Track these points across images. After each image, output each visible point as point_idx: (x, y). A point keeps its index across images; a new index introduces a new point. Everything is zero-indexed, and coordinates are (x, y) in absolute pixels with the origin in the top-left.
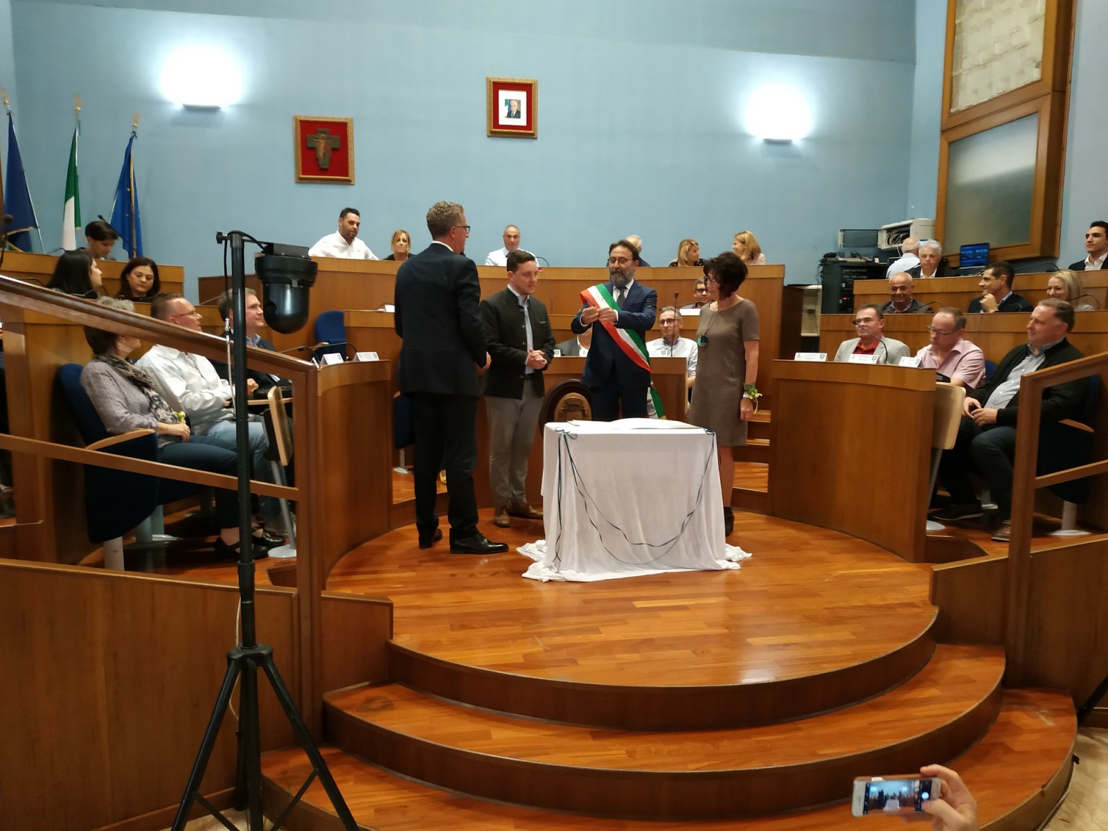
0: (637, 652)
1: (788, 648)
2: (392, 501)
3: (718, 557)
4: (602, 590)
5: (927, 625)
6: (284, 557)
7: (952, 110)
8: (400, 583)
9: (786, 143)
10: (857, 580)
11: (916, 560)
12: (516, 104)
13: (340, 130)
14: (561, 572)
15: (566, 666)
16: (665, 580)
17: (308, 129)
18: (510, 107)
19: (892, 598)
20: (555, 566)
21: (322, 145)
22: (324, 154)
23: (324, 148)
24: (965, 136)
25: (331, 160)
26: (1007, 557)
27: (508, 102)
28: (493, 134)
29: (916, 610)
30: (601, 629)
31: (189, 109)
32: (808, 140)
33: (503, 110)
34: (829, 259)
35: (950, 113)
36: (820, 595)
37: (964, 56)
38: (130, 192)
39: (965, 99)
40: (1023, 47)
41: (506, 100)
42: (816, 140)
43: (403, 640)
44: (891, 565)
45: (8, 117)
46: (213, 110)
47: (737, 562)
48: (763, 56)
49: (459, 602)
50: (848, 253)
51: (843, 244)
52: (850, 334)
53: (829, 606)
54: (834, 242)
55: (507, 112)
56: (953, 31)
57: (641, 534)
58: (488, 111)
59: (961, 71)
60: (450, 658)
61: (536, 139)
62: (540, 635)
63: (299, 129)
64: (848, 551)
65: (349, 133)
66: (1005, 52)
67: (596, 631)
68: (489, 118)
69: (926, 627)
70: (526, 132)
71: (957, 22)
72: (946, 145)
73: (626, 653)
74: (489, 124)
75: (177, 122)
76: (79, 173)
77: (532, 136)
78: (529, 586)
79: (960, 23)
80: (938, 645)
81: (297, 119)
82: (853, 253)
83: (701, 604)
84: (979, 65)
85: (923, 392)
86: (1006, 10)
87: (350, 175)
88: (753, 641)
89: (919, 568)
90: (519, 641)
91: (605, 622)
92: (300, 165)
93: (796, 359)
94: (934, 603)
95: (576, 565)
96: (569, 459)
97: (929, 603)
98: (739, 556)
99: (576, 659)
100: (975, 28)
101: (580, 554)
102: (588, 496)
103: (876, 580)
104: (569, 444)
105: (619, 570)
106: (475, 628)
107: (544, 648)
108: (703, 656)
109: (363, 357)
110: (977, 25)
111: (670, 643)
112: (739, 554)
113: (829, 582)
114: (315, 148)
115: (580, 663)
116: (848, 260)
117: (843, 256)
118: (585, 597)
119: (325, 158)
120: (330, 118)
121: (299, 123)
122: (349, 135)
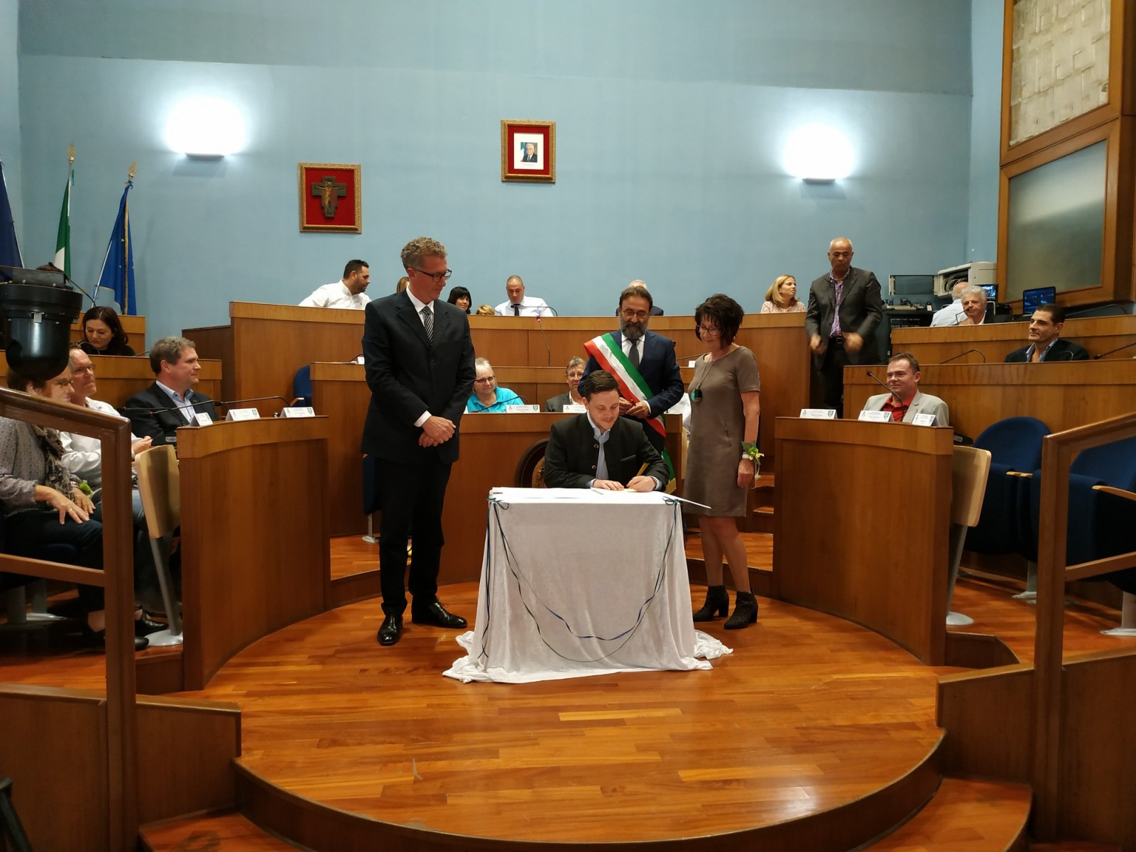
0: (530, 787)
2: (330, 576)
3: (686, 654)
4: (530, 696)
5: (924, 757)
6: (164, 644)
7: (1012, 143)
8: (296, 679)
9: (828, 183)
10: (853, 689)
11: (934, 662)
12: (533, 147)
13: (346, 178)
14: (488, 670)
15: (431, 805)
16: (614, 682)
17: (314, 177)
18: (526, 150)
19: (888, 716)
20: (482, 663)
21: (327, 195)
22: (329, 202)
23: (330, 196)
24: (1027, 170)
25: (336, 208)
26: (1032, 668)
27: (524, 146)
28: (507, 179)
29: (915, 734)
30: (501, 751)
31: (194, 158)
32: (852, 179)
35: (1009, 146)
36: (797, 709)
37: (1023, 83)
38: (124, 242)
39: (1026, 130)
40: (1088, 69)
41: (522, 143)
42: (861, 180)
43: (250, 761)
44: (901, 668)
46: (216, 159)
47: (709, 660)
48: (801, 92)
49: (349, 708)
50: (898, 301)
51: (893, 291)
53: (804, 725)
55: (523, 155)
56: (1010, 57)
57: (590, 626)
58: (503, 155)
59: (1020, 100)
60: (292, 788)
61: (554, 183)
62: (421, 758)
63: (304, 177)
65: (356, 181)
66: (1068, 77)
67: (494, 754)
68: (503, 162)
69: (922, 759)
70: (544, 177)
71: (1014, 47)
72: (1006, 181)
73: (516, 789)
74: (504, 169)
75: (180, 172)
76: (70, 224)
77: (550, 181)
78: (455, 687)
79: (1019, 48)
80: (945, 780)
81: (302, 166)
82: (904, 300)
83: (643, 718)
84: (1039, 92)
85: (937, 456)
86: (1067, 31)
87: (357, 224)
88: (686, 775)
89: (936, 673)
90: (390, 765)
91: (512, 741)
92: (305, 213)
93: (802, 416)
94: (940, 724)
95: (507, 662)
96: (500, 532)
97: (935, 723)
98: (717, 653)
99: (447, 794)
100: (1034, 53)
101: (513, 649)
102: (523, 577)
103: (876, 689)
104: (500, 516)
105: (562, 668)
106: (348, 745)
107: (415, 777)
108: (611, 796)
109: (292, 412)
110: (1037, 49)
111: (579, 775)
112: (718, 649)
113: (816, 691)
114: (320, 196)
115: (449, 801)
116: (897, 308)
117: (891, 303)
118: (507, 704)
119: (330, 206)
120: (334, 165)
121: (304, 170)
122: (356, 183)
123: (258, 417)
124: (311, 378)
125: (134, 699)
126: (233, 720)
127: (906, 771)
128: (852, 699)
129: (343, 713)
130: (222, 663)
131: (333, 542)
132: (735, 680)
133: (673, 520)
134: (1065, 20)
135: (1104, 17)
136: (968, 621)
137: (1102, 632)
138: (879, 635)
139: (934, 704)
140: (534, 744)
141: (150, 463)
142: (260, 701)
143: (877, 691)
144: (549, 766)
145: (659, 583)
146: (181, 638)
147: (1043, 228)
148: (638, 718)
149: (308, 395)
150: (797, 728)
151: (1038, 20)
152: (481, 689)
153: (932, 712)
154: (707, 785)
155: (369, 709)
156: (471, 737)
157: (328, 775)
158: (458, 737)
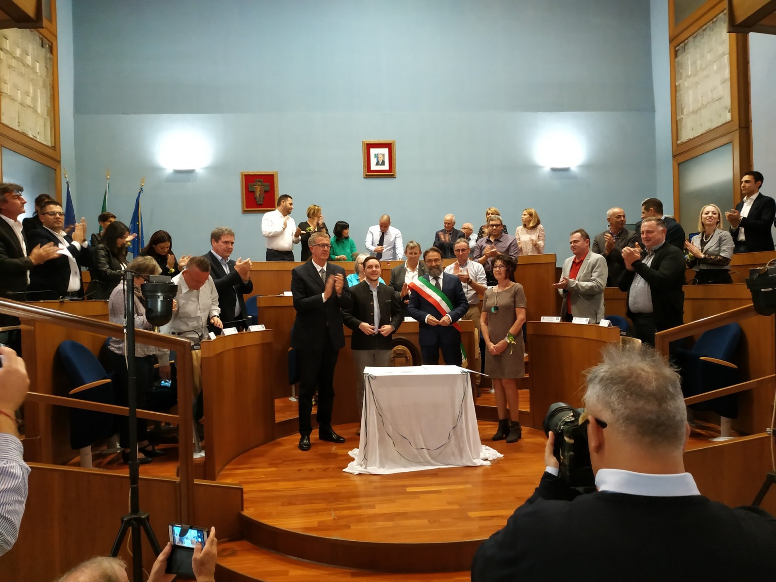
0: (392, 521)
1: (493, 520)
2: (275, 421)
4: (390, 480)
7: (679, 142)
9: (566, 170)
12: (382, 156)
13: (269, 179)
14: (368, 468)
15: (343, 529)
16: (436, 473)
17: (249, 180)
18: (378, 158)
20: (364, 463)
22: (259, 195)
23: (259, 191)
24: (689, 158)
25: (264, 198)
27: (376, 156)
28: (367, 177)
30: (376, 506)
31: (177, 172)
32: (581, 167)
35: (677, 144)
37: (683, 106)
38: (138, 225)
39: (688, 133)
40: (720, 99)
41: (375, 154)
42: (587, 167)
43: (249, 512)
45: (67, 184)
46: (191, 172)
48: (547, 114)
49: (295, 488)
55: (376, 162)
56: (675, 90)
57: (422, 443)
58: (364, 161)
59: (681, 116)
60: (272, 524)
61: (396, 177)
62: (335, 510)
63: (244, 180)
66: (708, 103)
67: (373, 507)
68: (364, 166)
70: (389, 174)
71: (677, 84)
72: (676, 165)
73: (385, 522)
74: (364, 170)
75: (169, 180)
77: (393, 176)
78: (348, 477)
79: (679, 85)
81: (242, 174)
83: (452, 489)
84: (693, 112)
86: (706, 76)
88: (472, 514)
90: (320, 513)
91: (382, 501)
92: (245, 202)
93: (542, 321)
95: (378, 464)
96: (371, 392)
98: (494, 457)
99: (351, 525)
100: (688, 88)
101: (381, 456)
102: (385, 416)
104: (371, 383)
105: (408, 466)
106: (297, 505)
107: (334, 517)
108: (433, 524)
109: (254, 328)
110: (690, 86)
111: (417, 515)
112: (495, 455)
114: (254, 191)
115: (352, 527)
118: (378, 484)
119: (260, 197)
120: (262, 172)
121: (244, 176)
122: (275, 182)
126: (239, 491)
129: (292, 490)
133: (466, 383)
134: (702, 69)
135: (726, 68)
140: (393, 503)
144: (402, 511)
145: (459, 418)
146: (203, 454)
148: (449, 489)
149: (254, 314)
151: (689, 69)
152: (364, 478)
154: (482, 518)
155: (305, 488)
156: (359, 500)
157: (289, 518)
158: (353, 500)
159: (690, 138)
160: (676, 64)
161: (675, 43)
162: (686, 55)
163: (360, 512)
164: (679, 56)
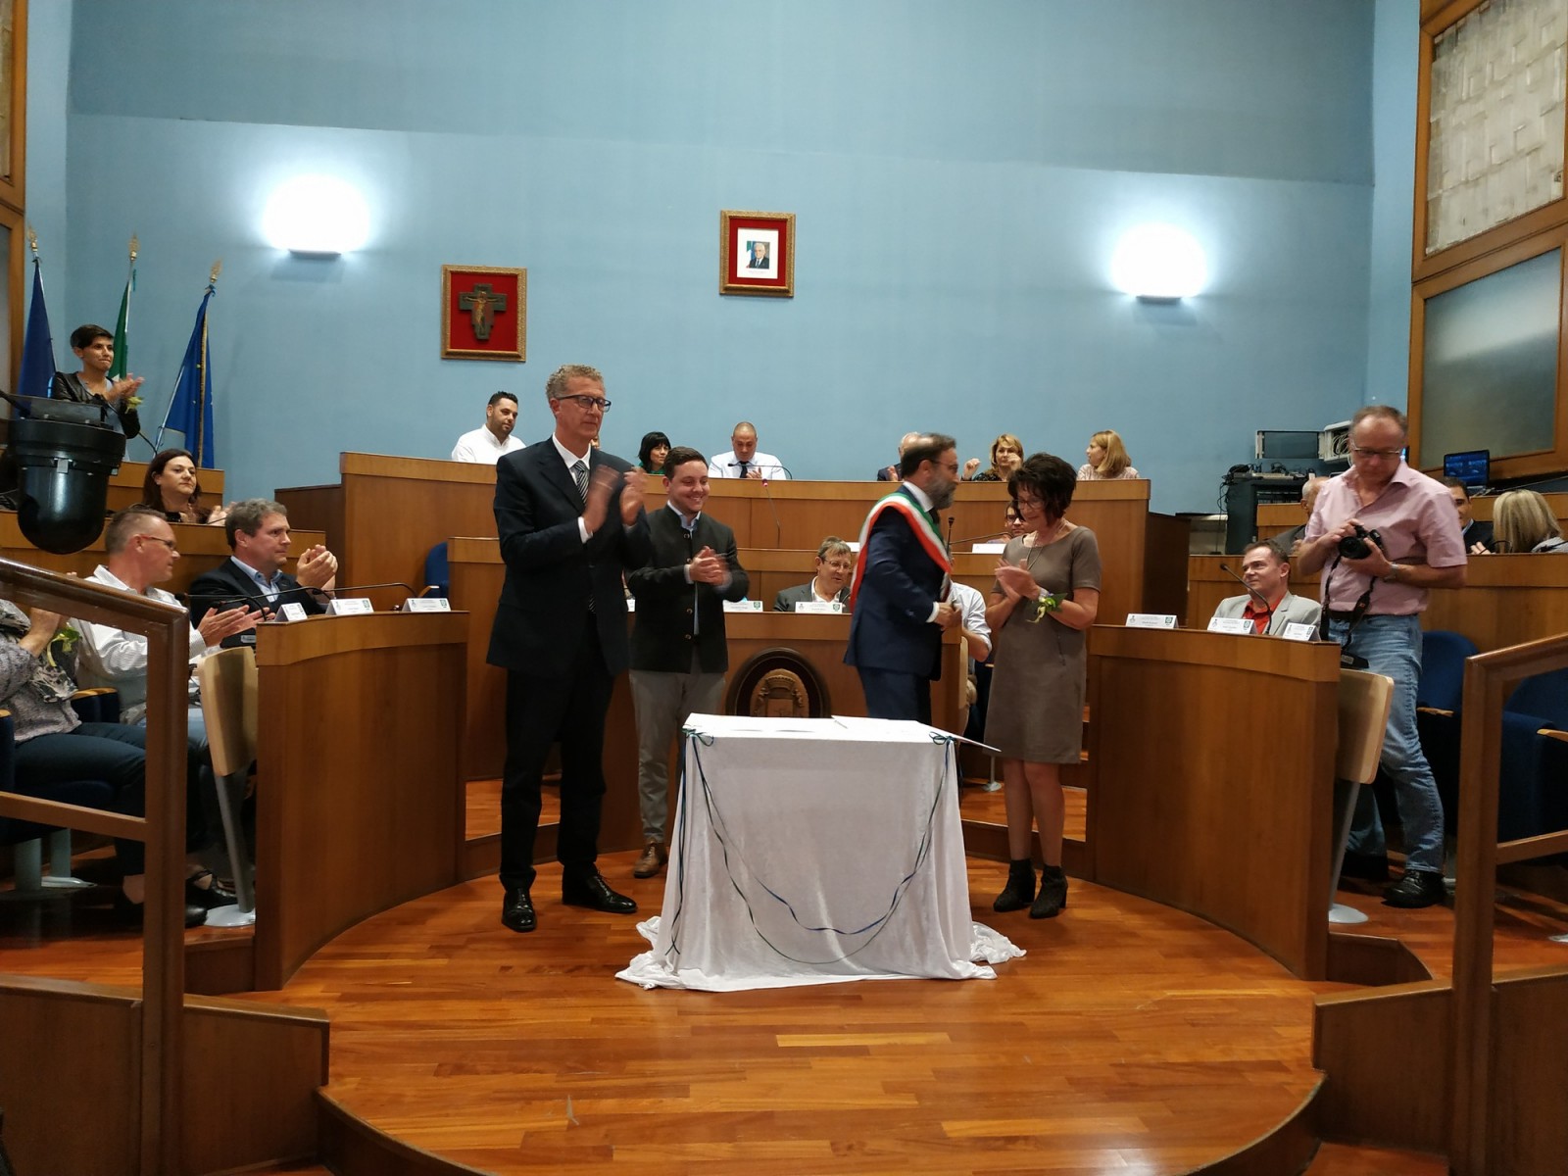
0: (731, 1139)
1: (1010, 1146)
2: (464, 835)
3: (958, 956)
4: (738, 1010)
5: (1293, 1110)
6: (229, 924)
7: (1429, 250)
8: (411, 977)
9: (1172, 302)
10: (1193, 1011)
11: (1310, 975)
12: (763, 247)
13: (505, 287)
14: (679, 972)
15: (589, 1162)
16: (857, 994)
17: (462, 284)
18: (754, 252)
19: (1243, 1051)
20: (672, 962)
21: (480, 309)
22: (483, 319)
23: (483, 311)
24: (1451, 287)
25: (492, 327)
26: (1449, 988)
27: (751, 246)
28: (727, 292)
29: (1280, 1078)
30: (692, 1088)
31: (299, 257)
32: (1206, 298)
33: (743, 257)
34: (1236, 475)
35: (1426, 255)
36: (1114, 1038)
37: (1444, 170)
38: (201, 369)
39: (1450, 232)
40: (1535, 150)
41: (749, 243)
42: (1217, 299)
44: (1264, 982)
45: (34, 264)
46: (334, 259)
47: (992, 965)
48: (1136, 176)
49: (484, 1020)
50: (1266, 467)
51: (1261, 453)
52: (1236, 588)
53: (1123, 1061)
54: (1248, 450)
55: (749, 259)
56: (1426, 134)
57: (824, 912)
58: (722, 258)
59: (1440, 192)
61: (792, 297)
62: (579, 1094)
63: (449, 284)
64: (1195, 953)
65: (520, 289)
66: (1507, 160)
67: (682, 1091)
68: (723, 268)
69: (1289, 1114)
70: (778, 289)
71: (1432, 120)
72: (1420, 302)
73: (711, 1142)
74: (722, 278)
75: (281, 275)
76: (127, 342)
77: (786, 294)
78: (632, 995)
79: (1439, 121)
80: (1324, 1145)
81: (446, 270)
82: (1276, 466)
83: (896, 1045)
84: (1467, 182)
85: (1317, 683)
86: (1505, 99)
87: (519, 348)
88: (954, 1128)
89: (1312, 990)
90: (536, 1104)
91: (708, 1073)
92: (449, 334)
93: (1129, 624)
94: (1317, 1065)
95: (706, 962)
96: (700, 778)
97: (1310, 1063)
98: (1003, 955)
99: (614, 1147)
100: (1459, 127)
101: (715, 944)
102: (731, 841)
103: (1227, 1011)
104: (700, 755)
105: (784, 971)
106: (478, 1073)
107: (570, 1121)
108: (845, 1155)
109: (418, 605)
110: (1464, 123)
111: (802, 1125)
112: (1005, 950)
113: (1142, 1012)
114: (470, 311)
115: (616, 1157)
116: (1266, 476)
117: (1259, 470)
118: (704, 1021)
119: (483, 325)
120: (493, 268)
121: (449, 276)
122: (519, 293)
123: (371, 610)
124: (449, 560)
125: (180, 1001)
126: (318, 1033)
127: (1267, 1131)
128: (1193, 1025)
129: (473, 1028)
130: (308, 954)
131: (469, 787)
132: (1028, 995)
133: (943, 766)
134: (1502, 84)
135: (1558, 79)
136: (1360, 917)
137: (1552, 938)
138: (1233, 935)
139: (1310, 1036)
140: (739, 1079)
141: (218, 672)
142: (358, 1008)
143: (1230, 1014)
144: (759, 1110)
145: (922, 854)
146: (252, 916)
147: (1473, 369)
148: (889, 1045)
149: (443, 582)
150: (1112, 1065)
151: (1465, 84)
152: (668, 999)
153: (1307, 1047)
154: (985, 1143)
155: (510, 1023)
156: (649, 1066)
157: (447, 1115)
158: (633, 1065)
159: (1457, 239)
160: (1433, 75)
161: (1432, 28)
162: (1460, 52)
163: (644, 1104)
164: (1439, 57)
